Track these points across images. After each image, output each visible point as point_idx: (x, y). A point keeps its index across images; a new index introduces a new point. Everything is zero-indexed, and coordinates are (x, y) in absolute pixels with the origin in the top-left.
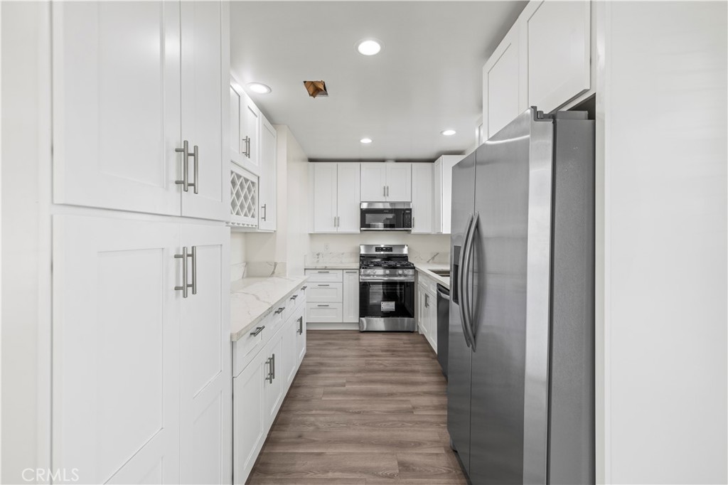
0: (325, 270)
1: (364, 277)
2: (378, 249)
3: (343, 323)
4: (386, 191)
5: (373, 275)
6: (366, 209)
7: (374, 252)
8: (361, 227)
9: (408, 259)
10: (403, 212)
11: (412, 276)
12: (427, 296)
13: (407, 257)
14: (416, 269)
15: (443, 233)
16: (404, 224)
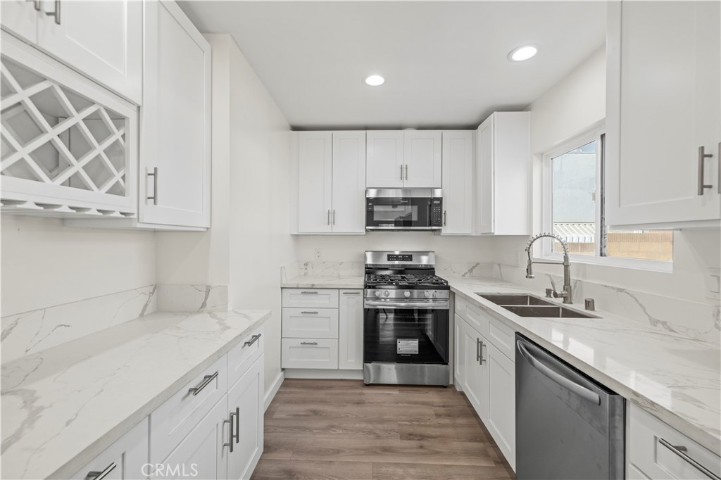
0: (312, 290)
1: (371, 302)
2: (391, 257)
3: (338, 370)
4: (404, 172)
5: (385, 299)
6: (375, 198)
7: (384, 261)
8: (367, 225)
9: (434, 272)
10: (429, 203)
11: (446, 300)
12: (481, 342)
13: (434, 269)
14: (451, 289)
15: (495, 234)
16: (430, 221)
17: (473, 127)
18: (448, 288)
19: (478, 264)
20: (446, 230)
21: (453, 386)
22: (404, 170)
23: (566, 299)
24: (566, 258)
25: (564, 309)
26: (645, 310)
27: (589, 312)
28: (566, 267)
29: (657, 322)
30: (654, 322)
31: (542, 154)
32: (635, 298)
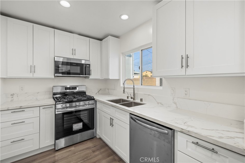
2: (66, 88)
3: (39, 148)
8: (55, 74)
9: (86, 93)
10: (85, 66)
11: (93, 104)
12: (112, 119)
13: (85, 92)
14: (95, 100)
15: (110, 79)
16: (85, 73)
17: (101, 40)
18: (94, 99)
19: (101, 89)
20: (91, 77)
21: (96, 136)
22: (74, 51)
23: (134, 99)
24: (134, 86)
25: (134, 102)
26: (156, 100)
27: (141, 102)
28: (134, 89)
29: (159, 103)
30: (158, 103)
31: (123, 53)
32: (153, 97)
